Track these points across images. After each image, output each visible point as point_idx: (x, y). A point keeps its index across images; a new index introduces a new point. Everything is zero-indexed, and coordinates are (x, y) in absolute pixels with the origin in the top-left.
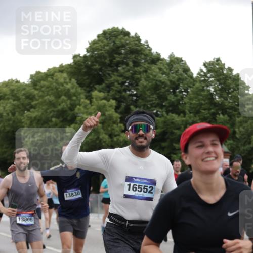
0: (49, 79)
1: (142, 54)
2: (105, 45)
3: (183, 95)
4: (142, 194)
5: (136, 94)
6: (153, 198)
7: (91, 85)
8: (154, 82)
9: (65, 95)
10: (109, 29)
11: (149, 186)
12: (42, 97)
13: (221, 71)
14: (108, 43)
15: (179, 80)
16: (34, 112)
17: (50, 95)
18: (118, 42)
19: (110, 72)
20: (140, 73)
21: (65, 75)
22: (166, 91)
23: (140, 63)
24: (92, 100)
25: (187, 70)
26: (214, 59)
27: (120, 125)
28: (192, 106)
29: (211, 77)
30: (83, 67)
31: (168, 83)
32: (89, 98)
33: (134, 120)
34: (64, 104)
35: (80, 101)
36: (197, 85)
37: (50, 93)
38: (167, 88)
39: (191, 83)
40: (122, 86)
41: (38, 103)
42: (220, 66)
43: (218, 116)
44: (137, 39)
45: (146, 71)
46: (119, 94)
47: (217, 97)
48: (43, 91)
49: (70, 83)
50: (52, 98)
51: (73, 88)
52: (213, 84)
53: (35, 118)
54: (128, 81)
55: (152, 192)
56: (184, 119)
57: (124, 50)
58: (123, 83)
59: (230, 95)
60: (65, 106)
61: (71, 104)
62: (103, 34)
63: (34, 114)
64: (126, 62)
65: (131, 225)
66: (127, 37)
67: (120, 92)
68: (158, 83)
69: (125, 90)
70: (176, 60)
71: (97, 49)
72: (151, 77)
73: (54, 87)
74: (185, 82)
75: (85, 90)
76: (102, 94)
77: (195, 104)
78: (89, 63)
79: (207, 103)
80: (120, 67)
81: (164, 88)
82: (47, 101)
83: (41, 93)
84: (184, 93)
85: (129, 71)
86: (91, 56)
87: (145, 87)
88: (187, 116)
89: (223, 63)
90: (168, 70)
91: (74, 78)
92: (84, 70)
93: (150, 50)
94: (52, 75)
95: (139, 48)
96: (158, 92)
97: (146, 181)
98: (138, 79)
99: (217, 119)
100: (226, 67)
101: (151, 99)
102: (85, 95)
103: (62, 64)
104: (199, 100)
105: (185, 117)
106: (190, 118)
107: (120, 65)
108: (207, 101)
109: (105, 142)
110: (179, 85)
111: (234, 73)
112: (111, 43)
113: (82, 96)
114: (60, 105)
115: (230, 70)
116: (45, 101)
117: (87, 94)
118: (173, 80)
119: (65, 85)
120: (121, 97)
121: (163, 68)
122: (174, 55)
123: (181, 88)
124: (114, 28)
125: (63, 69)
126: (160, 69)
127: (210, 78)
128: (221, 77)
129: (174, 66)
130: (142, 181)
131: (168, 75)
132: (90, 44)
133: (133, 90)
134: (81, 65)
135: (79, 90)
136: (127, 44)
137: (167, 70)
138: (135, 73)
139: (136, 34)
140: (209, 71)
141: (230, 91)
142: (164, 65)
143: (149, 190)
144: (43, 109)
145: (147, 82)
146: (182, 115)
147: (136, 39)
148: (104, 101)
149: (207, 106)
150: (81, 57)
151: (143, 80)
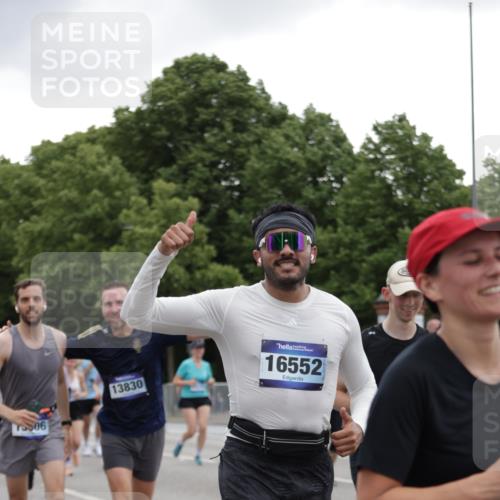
0: (68, 157)
1: (251, 106)
2: (177, 89)
3: (333, 188)
4: (298, 377)
5: (239, 186)
6: (322, 385)
7: (151, 169)
8: (275, 162)
9: (100, 188)
10: (186, 58)
11: (312, 358)
12: (54, 191)
13: (408, 141)
14: (185, 86)
15: (325, 157)
16: (36, 222)
17: (69, 188)
18: (204, 83)
19: (189, 143)
20: (247, 145)
21: (99, 148)
22: (298, 180)
23: (248, 124)
24: (153, 197)
25: (340, 139)
26: (394, 117)
27: (207, 247)
28: (351, 210)
29: (389, 152)
30: (134, 133)
31: (303, 164)
32: (148, 193)
33: (270, 224)
34: (97, 205)
35: (128, 199)
36: (361, 167)
37: (69, 184)
38: (300, 174)
39: (349, 164)
40: (211, 171)
41: (46, 204)
42: (406, 132)
43: (400, 230)
44: (242, 76)
45: (259, 142)
46: (205, 186)
47: (399, 193)
48: (55, 181)
49: (109, 164)
50: (73, 194)
51: (114, 173)
52: (392, 166)
53: (40, 233)
54: (223, 161)
55: (318, 371)
56: (334, 235)
57: (216, 98)
58: (214, 165)
59: (425, 189)
60: (99, 210)
61: (110, 205)
62: (173, 67)
63: (39, 225)
64: (219, 123)
65: (274, 440)
66: (221, 74)
67: (206, 182)
68: (284, 164)
69: (218, 179)
70: (318, 119)
71: (162, 97)
72: (270, 152)
73: (77, 172)
74: (336, 163)
75: (138, 177)
76: (172, 187)
77: (355, 206)
78: (147, 125)
79: (379, 205)
80: (207, 132)
81: (295, 173)
82: (64, 200)
83: (51, 184)
84: (334, 185)
85: (224, 140)
86: (151, 111)
87: (257, 172)
88: (339, 230)
89: (412, 124)
90: (304, 139)
91: (118, 155)
92: (138, 139)
93: (268, 98)
94: (74, 148)
95: (244, 95)
96: (283, 181)
97: (305, 349)
98: (242, 155)
99: (398, 235)
100: (418, 133)
101: (269, 195)
102: (139, 189)
103: (93, 127)
104: (364, 198)
105: (335, 231)
106: (346, 233)
107: (208, 129)
108: (379, 201)
109: (177, 281)
110: (325, 168)
111: (434, 145)
112: (189, 85)
113: (133, 190)
114: (88, 207)
115: (426, 138)
116: (60, 199)
117: (143, 187)
118: (313, 158)
119: (99, 168)
120: (210, 192)
121: (292, 134)
122: (315, 109)
123: (330, 174)
124: (195, 55)
125: (95, 136)
126: (287, 137)
127: (387, 154)
128: (408, 153)
129: (316, 131)
130: (297, 348)
131: (302, 148)
132: (148, 86)
133: (233, 179)
134: (132, 129)
135: (128, 177)
136: (223, 86)
137: (300, 137)
138: (237, 144)
139: (239, 67)
140: (385, 141)
141: (425, 180)
142: (295, 129)
143: (313, 367)
144: (55, 216)
145: (262, 163)
146: (330, 228)
147: (240, 77)
148: (177, 200)
149: (379, 210)
150: (130, 112)
151: (253, 158)
